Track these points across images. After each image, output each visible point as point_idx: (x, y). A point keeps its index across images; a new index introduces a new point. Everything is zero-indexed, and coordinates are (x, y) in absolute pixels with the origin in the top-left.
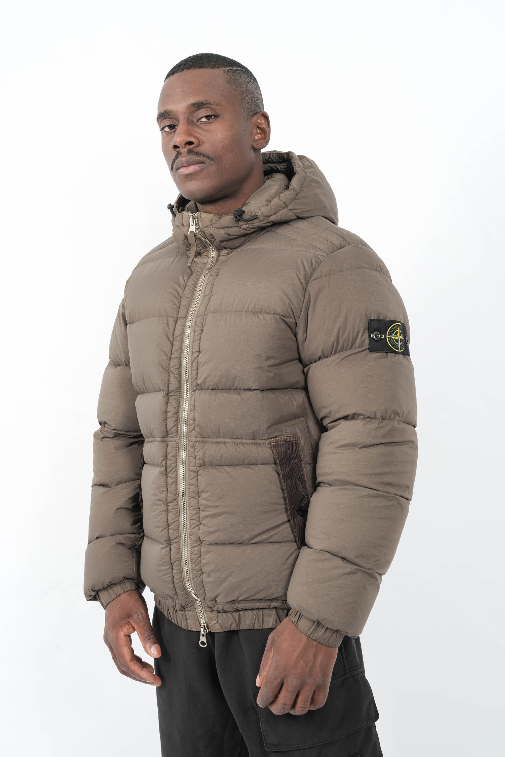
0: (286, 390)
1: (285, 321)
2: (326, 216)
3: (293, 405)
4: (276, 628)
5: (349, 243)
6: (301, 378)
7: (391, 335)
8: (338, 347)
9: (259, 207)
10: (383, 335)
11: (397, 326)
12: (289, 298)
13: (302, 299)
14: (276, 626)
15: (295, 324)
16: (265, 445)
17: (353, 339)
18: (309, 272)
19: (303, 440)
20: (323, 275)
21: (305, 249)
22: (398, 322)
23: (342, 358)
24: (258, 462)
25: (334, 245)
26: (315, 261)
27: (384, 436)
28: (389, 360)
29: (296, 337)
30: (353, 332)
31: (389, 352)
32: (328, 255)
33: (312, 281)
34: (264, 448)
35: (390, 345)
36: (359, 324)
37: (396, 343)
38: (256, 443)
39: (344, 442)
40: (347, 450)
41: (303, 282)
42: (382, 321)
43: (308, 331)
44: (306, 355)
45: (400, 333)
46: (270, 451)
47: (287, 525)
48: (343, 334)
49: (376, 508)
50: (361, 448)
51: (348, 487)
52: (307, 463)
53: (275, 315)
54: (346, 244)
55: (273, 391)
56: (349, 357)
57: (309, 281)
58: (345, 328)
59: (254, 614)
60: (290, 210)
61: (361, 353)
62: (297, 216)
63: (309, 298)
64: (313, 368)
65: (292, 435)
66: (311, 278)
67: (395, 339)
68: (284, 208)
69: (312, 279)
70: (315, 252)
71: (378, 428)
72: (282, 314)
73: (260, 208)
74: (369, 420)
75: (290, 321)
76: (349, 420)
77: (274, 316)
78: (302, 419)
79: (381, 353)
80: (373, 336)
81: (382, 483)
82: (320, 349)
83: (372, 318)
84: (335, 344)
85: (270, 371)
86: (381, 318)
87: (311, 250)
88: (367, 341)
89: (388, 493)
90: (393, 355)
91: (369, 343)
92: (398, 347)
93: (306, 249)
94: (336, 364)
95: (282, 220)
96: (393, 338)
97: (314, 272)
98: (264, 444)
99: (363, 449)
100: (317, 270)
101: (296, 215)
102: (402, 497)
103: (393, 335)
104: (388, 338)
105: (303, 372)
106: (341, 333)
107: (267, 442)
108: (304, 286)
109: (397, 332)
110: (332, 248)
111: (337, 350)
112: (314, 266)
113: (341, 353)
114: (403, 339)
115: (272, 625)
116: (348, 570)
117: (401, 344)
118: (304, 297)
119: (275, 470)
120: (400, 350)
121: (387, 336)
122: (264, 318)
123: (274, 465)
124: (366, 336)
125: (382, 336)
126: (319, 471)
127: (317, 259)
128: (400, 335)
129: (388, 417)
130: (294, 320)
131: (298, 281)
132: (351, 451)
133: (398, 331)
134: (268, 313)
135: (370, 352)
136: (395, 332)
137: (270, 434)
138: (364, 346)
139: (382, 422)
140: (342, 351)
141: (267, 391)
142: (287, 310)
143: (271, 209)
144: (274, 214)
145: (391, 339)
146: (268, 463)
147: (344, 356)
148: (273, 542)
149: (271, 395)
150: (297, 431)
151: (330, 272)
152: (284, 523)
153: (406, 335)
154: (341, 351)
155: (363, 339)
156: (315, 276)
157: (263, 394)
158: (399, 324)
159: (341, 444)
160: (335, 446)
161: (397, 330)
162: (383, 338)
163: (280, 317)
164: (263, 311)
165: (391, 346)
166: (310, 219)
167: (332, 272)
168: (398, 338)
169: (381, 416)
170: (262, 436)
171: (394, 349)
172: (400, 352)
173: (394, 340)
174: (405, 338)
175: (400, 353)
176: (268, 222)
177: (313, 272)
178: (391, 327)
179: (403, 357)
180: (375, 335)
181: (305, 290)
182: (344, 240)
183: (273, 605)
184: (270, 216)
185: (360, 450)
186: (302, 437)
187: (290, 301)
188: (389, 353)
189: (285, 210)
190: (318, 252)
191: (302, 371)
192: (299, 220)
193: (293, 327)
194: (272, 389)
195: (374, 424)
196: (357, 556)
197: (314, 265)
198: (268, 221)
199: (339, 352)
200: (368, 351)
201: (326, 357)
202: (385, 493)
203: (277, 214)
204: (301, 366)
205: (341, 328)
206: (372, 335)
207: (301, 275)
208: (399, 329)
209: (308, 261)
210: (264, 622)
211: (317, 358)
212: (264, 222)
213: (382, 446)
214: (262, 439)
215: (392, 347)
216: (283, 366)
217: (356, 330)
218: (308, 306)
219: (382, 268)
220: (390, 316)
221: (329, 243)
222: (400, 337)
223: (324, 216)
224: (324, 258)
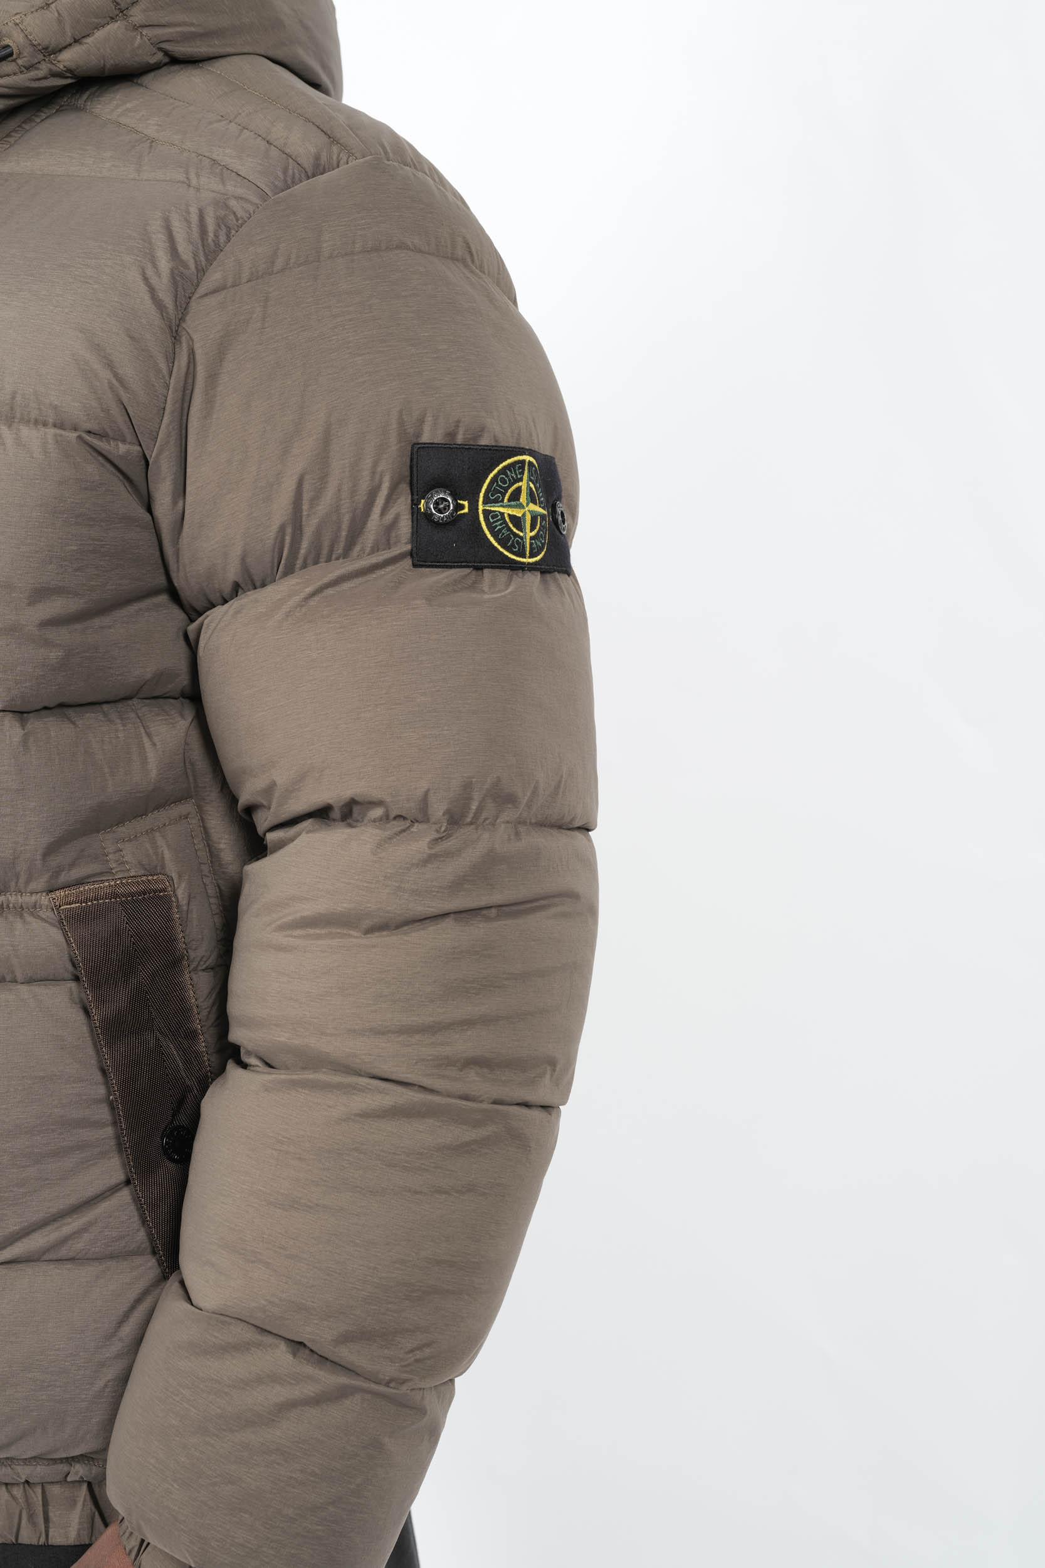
0: (120, 705)
1: (98, 448)
2: (279, 55)
3: (144, 761)
4: (90, 1545)
5: (351, 154)
6: (178, 660)
7: (496, 501)
8: (299, 548)
9: (17, 14)
10: (466, 503)
11: (519, 468)
12: (110, 365)
13: (163, 366)
14: (94, 1538)
15: (143, 462)
16: (41, 913)
17: (353, 521)
18: (192, 266)
19: (183, 885)
20: (245, 276)
21: (181, 177)
22: (522, 451)
23: (309, 590)
24: (13, 972)
25: (291, 160)
26: (217, 218)
27: (457, 885)
28: (486, 597)
29: (149, 510)
30: (353, 492)
31: (488, 567)
32: (264, 197)
33: (202, 297)
34: (35, 924)
35: (492, 539)
36: (375, 464)
37: (515, 530)
38: (8, 906)
39: (307, 910)
40: (319, 937)
41: (168, 301)
42: (465, 448)
43: (188, 489)
44: (187, 579)
45: (531, 494)
46: (56, 934)
47: (125, 1195)
48: (315, 500)
49: (422, 1154)
50: (370, 931)
51: (321, 1076)
52: (200, 968)
53: (63, 432)
54: (339, 156)
55: (70, 712)
56: (337, 588)
57: (190, 298)
58: (324, 478)
59: (14, 1497)
60: (136, 28)
61: (382, 572)
62: (166, 53)
63: (189, 362)
64: (213, 625)
65: (146, 869)
66: (198, 286)
67: (509, 515)
68: (113, 19)
69: (202, 290)
70: (220, 187)
71: (430, 859)
72: (88, 426)
73: (18, 16)
74: (399, 825)
75: (120, 453)
76: (334, 820)
77: (55, 435)
78: (187, 807)
79: (457, 570)
80: (428, 507)
81: (449, 1062)
82: (236, 553)
83: (425, 438)
84: (288, 539)
85: (48, 643)
86: (460, 439)
87: (203, 180)
88: (405, 527)
89: (466, 1098)
90: (502, 575)
91: (413, 534)
92: (524, 547)
93: (187, 173)
94: (288, 615)
95: (108, 66)
96: (502, 514)
97: (210, 262)
98: (35, 907)
99: (375, 939)
100: (222, 253)
101: (160, 49)
102: (527, 1105)
103: (502, 501)
104: (484, 511)
105: (186, 636)
106: (306, 496)
107: (46, 903)
108: (172, 317)
109: (519, 490)
110: (285, 171)
111: (296, 558)
112: (210, 240)
113: (311, 568)
114: (545, 512)
115: (79, 1534)
116: (309, 1390)
117: (533, 533)
118: (171, 358)
119: (77, 1000)
120: (530, 557)
121: (481, 508)
122: (19, 442)
123: (73, 985)
124: (402, 505)
125: (462, 507)
126: (236, 1007)
127: (222, 213)
128: (532, 498)
129: (471, 815)
130: (139, 448)
131: (147, 297)
132: (335, 942)
133: (523, 484)
134: (36, 422)
135: (415, 566)
136: (510, 491)
137: (57, 873)
138: (396, 543)
139: (449, 836)
140: (316, 562)
141: (43, 713)
142: (107, 411)
143: (60, 20)
144: (76, 41)
145: (497, 516)
146: (51, 977)
147: (319, 584)
148: (72, 1259)
149: (54, 729)
150: (162, 854)
151: (273, 263)
152: (113, 1190)
153: (559, 498)
154: (309, 561)
155: (389, 517)
156: (214, 277)
157: (23, 727)
158: (528, 458)
159: (298, 915)
160: (279, 923)
161: (520, 484)
162: (464, 514)
163: (79, 437)
164: (18, 415)
165: (496, 544)
166: (219, 67)
167: (280, 262)
168: (522, 511)
169: (448, 812)
170: (28, 882)
171: (506, 553)
172: (529, 563)
173: (507, 519)
174: (553, 508)
175: (532, 567)
176: (55, 75)
177: (207, 260)
178: (495, 471)
179: (544, 582)
180: (437, 503)
181: (175, 332)
182: (333, 139)
183: (76, 1473)
184: (60, 51)
185: (365, 941)
186: (180, 876)
187: (116, 375)
188: (486, 571)
189: (115, 28)
190: (231, 188)
191: (181, 634)
192: (176, 67)
193: (136, 473)
194: (62, 705)
195: (418, 844)
196: (346, 1338)
197: (211, 235)
198: (54, 68)
199: (305, 566)
200: (408, 562)
201: (258, 584)
202: (454, 1101)
203: (85, 40)
204: (178, 615)
205: (307, 477)
206: (423, 501)
207: (158, 274)
208: (525, 477)
209: (188, 221)
210: (51, 1525)
211: (227, 589)
212: (36, 72)
213: (449, 922)
214: (28, 890)
215: (499, 547)
216: (105, 620)
217: (364, 486)
218: (188, 392)
219: (473, 250)
220: (497, 432)
221: (274, 152)
222: (532, 507)
223: (270, 54)
224: (251, 209)
